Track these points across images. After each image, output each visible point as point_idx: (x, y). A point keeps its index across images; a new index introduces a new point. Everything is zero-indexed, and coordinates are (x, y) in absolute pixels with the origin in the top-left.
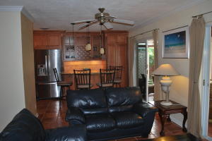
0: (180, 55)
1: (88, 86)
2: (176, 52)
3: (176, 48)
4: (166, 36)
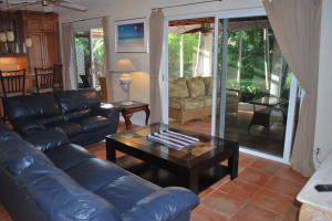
0: (138, 49)
1: (21, 94)
2: (132, 45)
3: (132, 41)
4: (120, 27)
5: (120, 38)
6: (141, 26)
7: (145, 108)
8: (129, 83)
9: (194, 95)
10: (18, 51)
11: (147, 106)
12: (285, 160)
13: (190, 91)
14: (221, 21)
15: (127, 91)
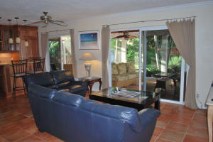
4: (81, 35)
5: (82, 41)
6: (95, 35)
7: (99, 80)
8: (90, 66)
9: (121, 73)
10: (13, 49)
11: (100, 79)
12: (181, 102)
13: (119, 71)
14: (143, 32)
15: (89, 71)
